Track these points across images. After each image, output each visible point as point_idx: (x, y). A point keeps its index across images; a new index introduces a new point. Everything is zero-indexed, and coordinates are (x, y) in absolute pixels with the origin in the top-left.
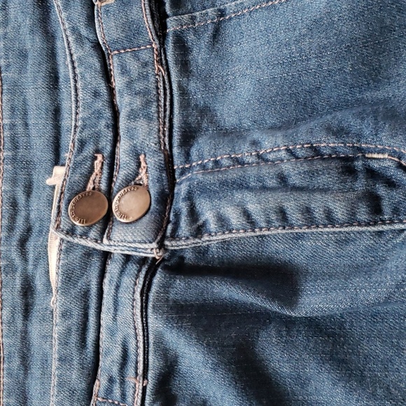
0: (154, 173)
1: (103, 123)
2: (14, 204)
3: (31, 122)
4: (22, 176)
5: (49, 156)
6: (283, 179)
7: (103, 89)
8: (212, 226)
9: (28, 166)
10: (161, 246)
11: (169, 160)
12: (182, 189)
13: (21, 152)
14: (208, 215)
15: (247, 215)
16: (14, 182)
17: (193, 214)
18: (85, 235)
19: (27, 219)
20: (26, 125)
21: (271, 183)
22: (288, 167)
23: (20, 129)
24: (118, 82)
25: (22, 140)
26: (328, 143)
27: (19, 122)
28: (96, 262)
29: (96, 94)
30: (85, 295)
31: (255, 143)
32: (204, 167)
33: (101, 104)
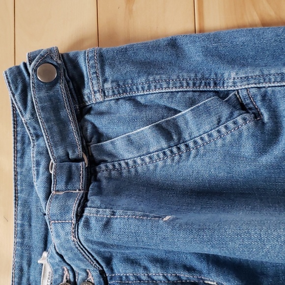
2: (21, 270)
3: (33, 224)
4: (26, 254)
5: (41, 245)
9: (29, 248)
13: (26, 240)
16: (22, 257)
19: (28, 279)
20: (30, 225)
23: (27, 228)
25: (27, 233)
27: (26, 223)
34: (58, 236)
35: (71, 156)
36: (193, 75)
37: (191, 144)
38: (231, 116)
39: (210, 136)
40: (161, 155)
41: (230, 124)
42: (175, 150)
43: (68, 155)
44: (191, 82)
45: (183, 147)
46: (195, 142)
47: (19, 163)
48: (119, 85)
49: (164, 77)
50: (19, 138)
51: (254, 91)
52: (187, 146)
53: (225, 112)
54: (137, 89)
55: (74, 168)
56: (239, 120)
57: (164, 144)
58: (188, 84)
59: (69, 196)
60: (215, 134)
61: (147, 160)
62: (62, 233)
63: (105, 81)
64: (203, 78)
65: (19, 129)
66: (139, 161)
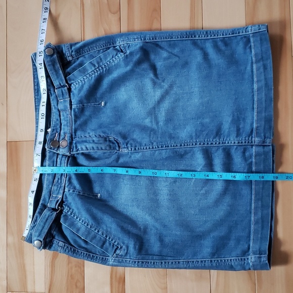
0: (69, 138)
1: (58, 126)
6: (93, 141)
7: (59, 119)
8: (80, 150)
10: (70, 153)
11: (72, 135)
12: (74, 142)
14: (79, 147)
15: (86, 148)
17: (76, 147)
18: (54, 149)
21: (91, 142)
22: (95, 139)
24: (62, 118)
26: (102, 135)
28: (56, 155)
29: (57, 120)
30: (54, 162)
31: (89, 133)
32: (79, 137)
33: (58, 122)
34: (63, 116)
35: (62, 85)
36: (104, 42)
37: (103, 66)
38: (117, 54)
39: (110, 62)
40: (93, 73)
41: (116, 57)
42: (97, 69)
43: (60, 84)
44: (104, 45)
45: (100, 68)
46: (105, 66)
47: (36, 94)
48: (78, 52)
49: (94, 45)
50: (36, 84)
51: (125, 45)
52: (102, 67)
53: (115, 53)
54: (85, 52)
55: (63, 91)
56: (119, 55)
57: (93, 69)
58: (104, 46)
59: (65, 101)
60: (111, 61)
61: (88, 76)
62: (65, 115)
63: (72, 52)
64: (108, 42)
65: (36, 80)
66: (85, 77)
